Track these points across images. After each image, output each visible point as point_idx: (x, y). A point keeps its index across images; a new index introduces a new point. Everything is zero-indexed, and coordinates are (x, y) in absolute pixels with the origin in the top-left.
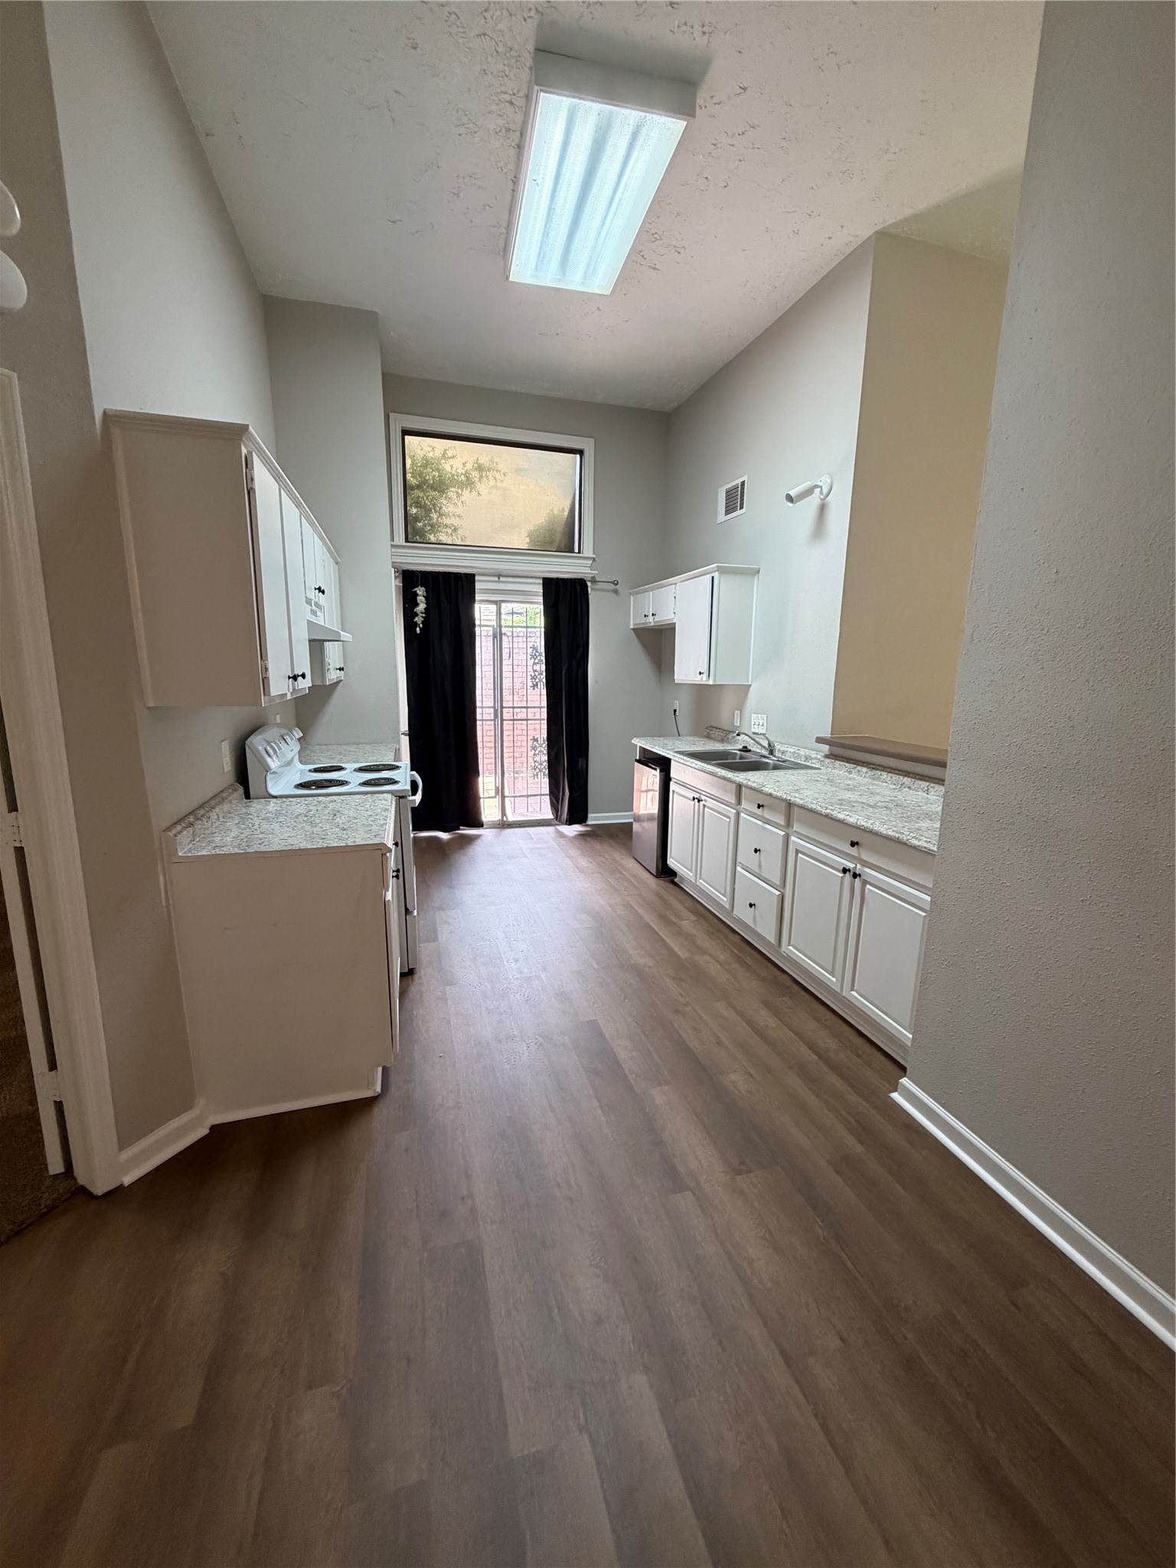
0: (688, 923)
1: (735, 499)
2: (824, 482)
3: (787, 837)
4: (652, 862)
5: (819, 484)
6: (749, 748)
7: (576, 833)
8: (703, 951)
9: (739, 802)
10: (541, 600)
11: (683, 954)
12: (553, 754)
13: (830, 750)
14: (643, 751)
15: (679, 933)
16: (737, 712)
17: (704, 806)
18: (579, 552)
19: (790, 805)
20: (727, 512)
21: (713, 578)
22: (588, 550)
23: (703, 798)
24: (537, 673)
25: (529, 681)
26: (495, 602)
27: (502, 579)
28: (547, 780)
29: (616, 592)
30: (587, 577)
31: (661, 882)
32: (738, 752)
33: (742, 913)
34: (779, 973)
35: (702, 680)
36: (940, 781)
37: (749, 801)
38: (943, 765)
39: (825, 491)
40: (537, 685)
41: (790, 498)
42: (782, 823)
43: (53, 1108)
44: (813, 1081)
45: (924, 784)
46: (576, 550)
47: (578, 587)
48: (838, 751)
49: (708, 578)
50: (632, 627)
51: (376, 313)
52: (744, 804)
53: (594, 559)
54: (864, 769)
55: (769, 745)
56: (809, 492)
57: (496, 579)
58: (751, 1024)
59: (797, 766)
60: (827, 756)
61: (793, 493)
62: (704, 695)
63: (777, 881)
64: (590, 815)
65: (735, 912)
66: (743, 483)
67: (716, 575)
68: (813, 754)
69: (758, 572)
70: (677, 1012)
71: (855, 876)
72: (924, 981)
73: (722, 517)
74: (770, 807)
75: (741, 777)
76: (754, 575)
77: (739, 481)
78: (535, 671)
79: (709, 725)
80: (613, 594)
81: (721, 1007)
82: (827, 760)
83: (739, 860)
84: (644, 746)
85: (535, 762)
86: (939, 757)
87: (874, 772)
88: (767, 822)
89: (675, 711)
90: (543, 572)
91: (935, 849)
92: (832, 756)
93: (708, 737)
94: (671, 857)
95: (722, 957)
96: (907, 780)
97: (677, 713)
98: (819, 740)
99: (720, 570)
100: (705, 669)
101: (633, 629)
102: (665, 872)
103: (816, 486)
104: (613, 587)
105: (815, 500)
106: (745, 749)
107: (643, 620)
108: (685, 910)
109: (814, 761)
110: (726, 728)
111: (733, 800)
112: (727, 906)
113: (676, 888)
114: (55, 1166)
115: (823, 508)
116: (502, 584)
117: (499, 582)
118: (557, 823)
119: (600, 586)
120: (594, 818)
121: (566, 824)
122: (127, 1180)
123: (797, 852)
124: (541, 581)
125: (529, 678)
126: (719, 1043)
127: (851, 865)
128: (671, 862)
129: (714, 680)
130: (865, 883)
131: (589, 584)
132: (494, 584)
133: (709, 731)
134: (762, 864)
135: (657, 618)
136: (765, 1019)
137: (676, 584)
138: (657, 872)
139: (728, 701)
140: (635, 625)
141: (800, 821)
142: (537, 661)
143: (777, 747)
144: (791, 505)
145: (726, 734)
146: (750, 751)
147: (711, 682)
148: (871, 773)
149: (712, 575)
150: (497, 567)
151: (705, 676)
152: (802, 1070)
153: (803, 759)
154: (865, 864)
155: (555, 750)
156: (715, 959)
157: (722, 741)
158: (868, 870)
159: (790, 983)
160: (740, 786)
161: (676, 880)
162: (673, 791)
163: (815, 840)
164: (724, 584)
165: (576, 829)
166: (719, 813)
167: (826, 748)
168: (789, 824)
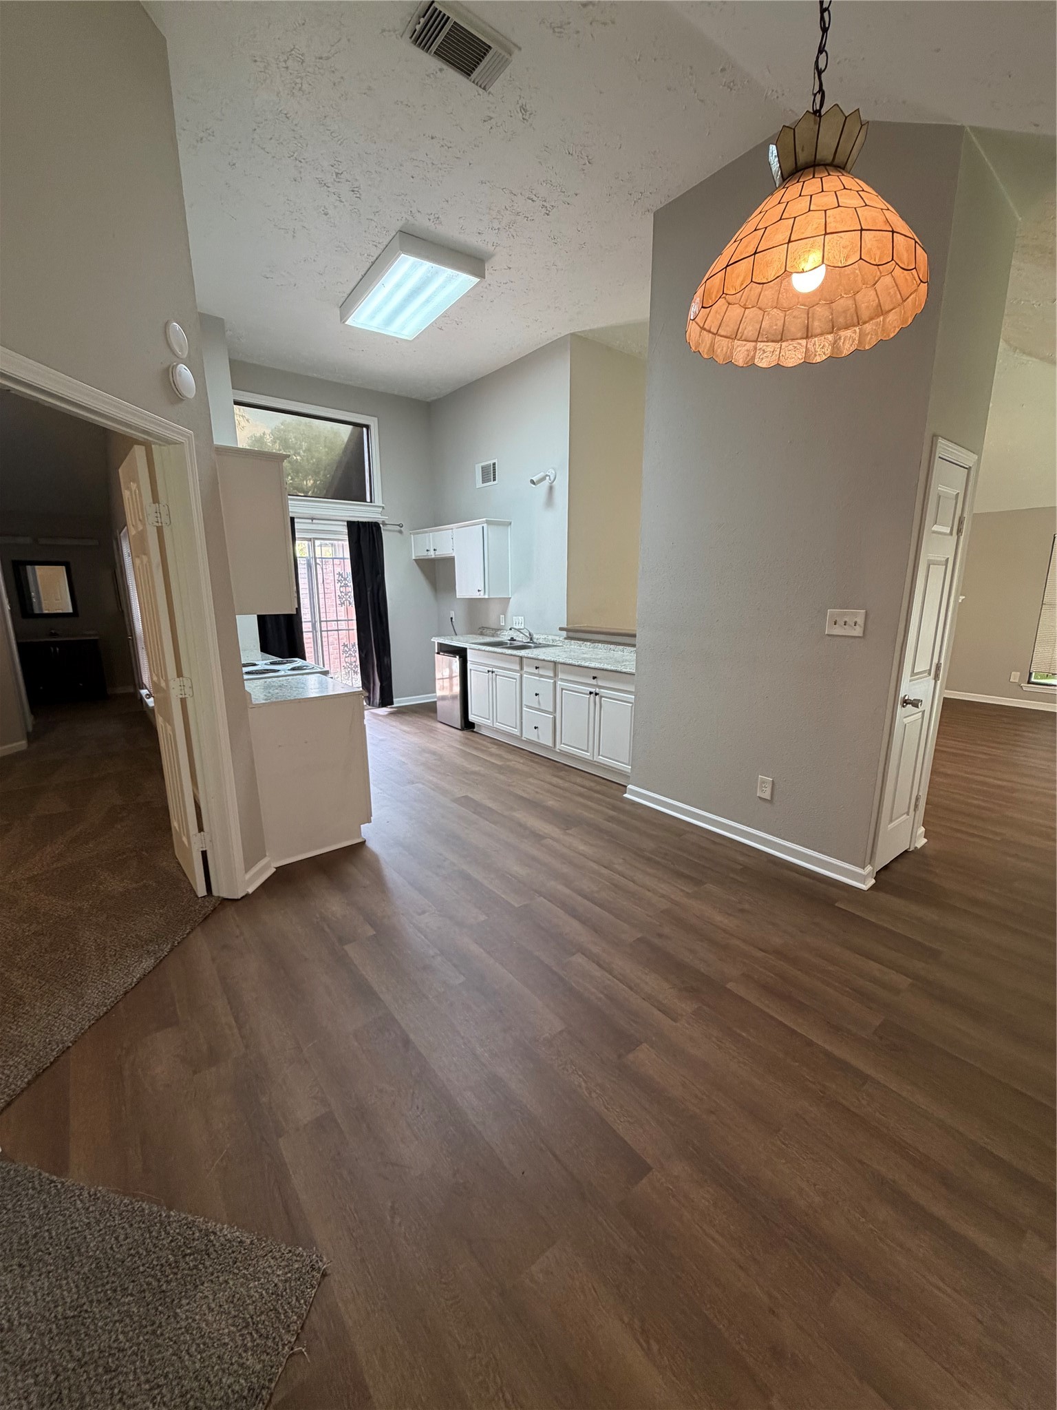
0: (494, 749)
1: (489, 473)
2: (551, 472)
3: (555, 683)
4: (457, 721)
5: (549, 474)
6: (515, 638)
7: (387, 713)
8: (510, 761)
9: (522, 669)
10: (346, 537)
11: (499, 763)
12: (363, 656)
13: (567, 634)
14: (440, 645)
15: (491, 754)
16: (502, 616)
17: (496, 675)
18: (371, 502)
19: (555, 663)
20: (484, 482)
21: (483, 527)
22: (378, 500)
23: (494, 670)
24: (343, 594)
25: (338, 600)
26: (310, 540)
27: (314, 521)
28: (359, 676)
29: (401, 532)
30: (380, 521)
31: (465, 732)
32: (509, 642)
33: (529, 734)
34: (556, 763)
35: (480, 595)
36: (634, 646)
37: (528, 666)
38: (634, 636)
39: (552, 479)
40: (344, 603)
41: (532, 482)
42: (552, 675)
43: (201, 855)
44: (589, 798)
45: (621, 647)
46: (368, 500)
47: (374, 528)
48: (571, 634)
49: (480, 526)
50: (414, 558)
51: (222, 319)
52: (525, 669)
53: (383, 508)
54: (589, 643)
55: (530, 634)
56: (543, 479)
57: (310, 521)
58: (551, 784)
59: (548, 646)
60: (565, 639)
61: (535, 479)
62: (474, 606)
63: (551, 710)
64: (394, 700)
65: (524, 736)
66: (494, 464)
67: (485, 525)
68: (557, 638)
69: (511, 524)
70: (509, 785)
71: (596, 694)
72: (635, 734)
73: (479, 484)
74: (544, 668)
75: (522, 653)
76: (508, 526)
77: (494, 461)
78: (341, 592)
79: (481, 626)
80: (398, 534)
81: (531, 780)
82: (566, 641)
83: (524, 703)
84: (440, 642)
85: (346, 662)
86: (633, 632)
87: (594, 644)
88: (542, 676)
89: (452, 618)
90: (347, 516)
91: (634, 671)
92: (568, 638)
93: (482, 634)
94: (472, 714)
95: (522, 761)
96: (612, 647)
97: (453, 620)
98: (561, 629)
99: (488, 522)
100: (481, 588)
101: (415, 560)
102: (468, 725)
103: (547, 475)
104: (398, 528)
105: (546, 483)
106: (512, 639)
107: (426, 553)
108: (489, 744)
109: (558, 642)
110: (495, 627)
111: (518, 668)
112: (518, 734)
113: (476, 735)
114: (201, 891)
115: (551, 488)
116: (314, 525)
117: (312, 523)
118: (370, 707)
119: (389, 527)
120: (398, 702)
121: (379, 707)
122: (250, 890)
123: (562, 689)
124: (346, 524)
125: (338, 597)
126: (537, 792)
127: (593, 690)
128: (472, 718)
129: (489, 596)
130: (601, 697)
131: (381, 525)
132: (309, 525)
133: (482, 631)
134: (541, 702)
135: (437, 553)
136: (555, 780)
137: (452, 529)
138: (462, 727)
139: (494, 610)
140: (416, 557)
141: (563, 672)
142: (343, 584)
143: (535, 636)
144: (534, 486)
145: (496, 631)
146: (515, 640)
147: (486, 597)
148: (592, 645)
149: (483, 525)
150: (312, 512)
151: (482, 593)
152: (581, 795)
153: (551, 641)
154: (601, 687)
155: (364, 652)
156: (517, 762)
157: (493, 636)
158: (602, 690)
159: (563, 766)
160: (521, 658)
161: (475, 730)
162: (471, 670)
163: (570, 681)
164: (491, 532)
165: (384, 711)
166: (506, 677)
167: (564, 633)
168: (556, 675)
